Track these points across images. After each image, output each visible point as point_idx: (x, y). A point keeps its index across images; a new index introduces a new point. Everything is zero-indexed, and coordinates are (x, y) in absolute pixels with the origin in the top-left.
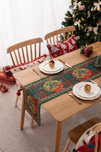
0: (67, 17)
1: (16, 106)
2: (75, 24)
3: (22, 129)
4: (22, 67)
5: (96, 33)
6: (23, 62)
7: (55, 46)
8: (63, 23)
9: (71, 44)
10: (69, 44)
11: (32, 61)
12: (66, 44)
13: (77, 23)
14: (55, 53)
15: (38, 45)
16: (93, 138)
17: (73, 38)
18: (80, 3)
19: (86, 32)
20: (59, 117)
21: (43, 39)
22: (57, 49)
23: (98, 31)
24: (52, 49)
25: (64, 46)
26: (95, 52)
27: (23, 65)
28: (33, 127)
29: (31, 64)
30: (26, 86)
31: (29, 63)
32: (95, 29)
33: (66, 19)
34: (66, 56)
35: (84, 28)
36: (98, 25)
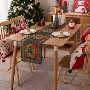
3: (12, 89)
9: (26, 25)
18: (18, 7)
22: (19, 29)
24: (16, 29)
25: (23, 27)
30: (22, 40)
32: (32, 21)
36: (33, 17)
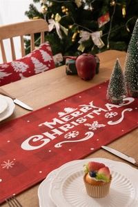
10: (35, 61)
12: (27, 61)
13: (53, 24)
19: (77, 44)
25: (21, 67)
36: (101, 24)
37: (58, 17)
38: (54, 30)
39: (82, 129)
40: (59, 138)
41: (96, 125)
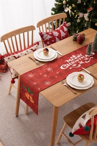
0: (58, 3)
1: (10, 94)
2: (66, 11)
3: (17, 116)
4: (16, 55)
5: (87, 19)
6: (16, 50)
7: (47, 33)
8: (53, 9)
9: (63, 31)
10: (61, 31)
11: (25, 49)
12: (58, 31)
13: (68, 9)
14: (47, 41)
15: (30, 32)
16: (89, 121)
17: (64, 25)
19: (77, 19)
20: (57, 103)
21: (36, 27)
22: (49, 37)
23: (89, 17)
24: (44, 37)
25: (56, 34)
26: (87, 39)
27: (16, 53)
28: (28, 114)
29: (25, 52)
31: (22, 51)
32: (86, 16)
33: (56, 5)
34: (59, 43)
35: (75, 15)
36: (88, 11)
37: (70, 7)
38: (68, 11)
39: (78, 63)
40: (71, 66)
41: (81, 62)
